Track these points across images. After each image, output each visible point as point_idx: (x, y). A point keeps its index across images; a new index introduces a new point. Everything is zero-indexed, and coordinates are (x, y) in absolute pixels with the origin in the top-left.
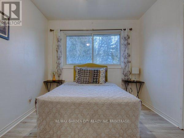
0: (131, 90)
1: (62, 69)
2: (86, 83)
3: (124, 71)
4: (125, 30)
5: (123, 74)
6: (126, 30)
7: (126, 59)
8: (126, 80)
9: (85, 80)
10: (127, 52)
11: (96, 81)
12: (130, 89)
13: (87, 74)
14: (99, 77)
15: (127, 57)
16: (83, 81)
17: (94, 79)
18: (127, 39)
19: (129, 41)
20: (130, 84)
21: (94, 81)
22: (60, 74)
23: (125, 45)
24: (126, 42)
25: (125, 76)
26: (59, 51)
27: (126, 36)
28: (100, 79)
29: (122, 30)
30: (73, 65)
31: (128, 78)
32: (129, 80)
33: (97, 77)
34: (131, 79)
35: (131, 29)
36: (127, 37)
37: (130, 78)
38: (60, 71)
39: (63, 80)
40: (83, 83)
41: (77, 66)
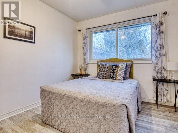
0: (165, 92)
1: (88, 64)
2: (103, 78)
3: (156, 67)
4: (156, 15)
5: (155, 70)
6: (158, 15)
7: (158, 52)
8: (159, 78)
9: (102, 75)
10: (158, 42)
11: (113, 77)
12: (165, 90)
13: (105, 70)
14: (117, 73)
15: (159, 49)
16: (101, 76)
17: (111, 74)
18: (158, 26)
19: (163, 28)
20: (165, 84)
21: (110, 77)
22: (86, 69)
23: (157, 34)
24: (158, 30)
25: (157, 74)
26: (85, 48)
27: (157, 23)
28: (117, 75)
29: (152, 16)
30: (97, 61)
31: (163, 76)
32: (164, 78)
33: (114, 72)
34: (166, 78)
35: (166, 13)
36: (159, 24)
37: (166, 75)
38: (86, 66)
39: (89, 74)
40: (100, 78)
41: (100, 61)
